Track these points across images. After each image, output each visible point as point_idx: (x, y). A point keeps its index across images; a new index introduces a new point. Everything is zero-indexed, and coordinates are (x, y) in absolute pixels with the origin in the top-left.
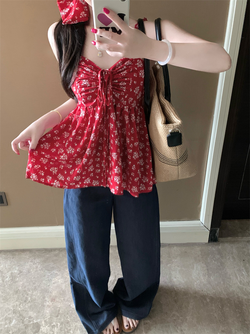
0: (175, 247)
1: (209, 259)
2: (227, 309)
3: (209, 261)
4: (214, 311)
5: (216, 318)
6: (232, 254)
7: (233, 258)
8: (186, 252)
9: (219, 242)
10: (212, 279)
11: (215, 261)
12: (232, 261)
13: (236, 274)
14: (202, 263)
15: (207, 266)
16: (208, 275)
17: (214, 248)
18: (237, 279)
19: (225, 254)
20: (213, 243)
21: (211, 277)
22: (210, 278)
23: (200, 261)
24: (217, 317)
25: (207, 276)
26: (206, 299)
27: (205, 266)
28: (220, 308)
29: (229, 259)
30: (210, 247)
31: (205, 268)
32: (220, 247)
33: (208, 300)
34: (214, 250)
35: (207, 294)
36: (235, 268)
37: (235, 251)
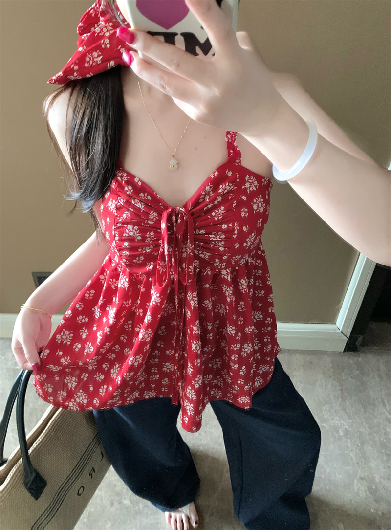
0: (297, 355)
1: (343, 374)
2: (369, 448)
3: (344, 378)
4: (350, 450)
5: (352, 459)
6: (378, 370)
7: (380, 376)
8: (311, 363)
9: (358, 351)
10: (348, 403)
11: (352, 378)
12: (378, 380)
13: (383, 401)
14: (334, 380)
15: (341, 385)
16: (341, 397)
17: (352, 360)
18: (385, 407)
19: (368, 370)
20: (350, 352)
21: (347, 401)
22: (345, 402)
23: (330, 377)
24: (354, 459)
25: (340, 399)
26: (338, 432)
27: (337, 384)
28: (358, 445)
29: (374, 377)
30: (346, 359)
31: (338, 388)
32: (360, 360)
33: (341, 434)
34: (352, 362)
35: (339, 425)
36: (381, 390)
37: (382, 366)
